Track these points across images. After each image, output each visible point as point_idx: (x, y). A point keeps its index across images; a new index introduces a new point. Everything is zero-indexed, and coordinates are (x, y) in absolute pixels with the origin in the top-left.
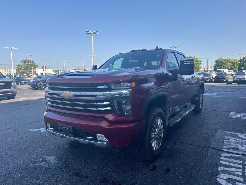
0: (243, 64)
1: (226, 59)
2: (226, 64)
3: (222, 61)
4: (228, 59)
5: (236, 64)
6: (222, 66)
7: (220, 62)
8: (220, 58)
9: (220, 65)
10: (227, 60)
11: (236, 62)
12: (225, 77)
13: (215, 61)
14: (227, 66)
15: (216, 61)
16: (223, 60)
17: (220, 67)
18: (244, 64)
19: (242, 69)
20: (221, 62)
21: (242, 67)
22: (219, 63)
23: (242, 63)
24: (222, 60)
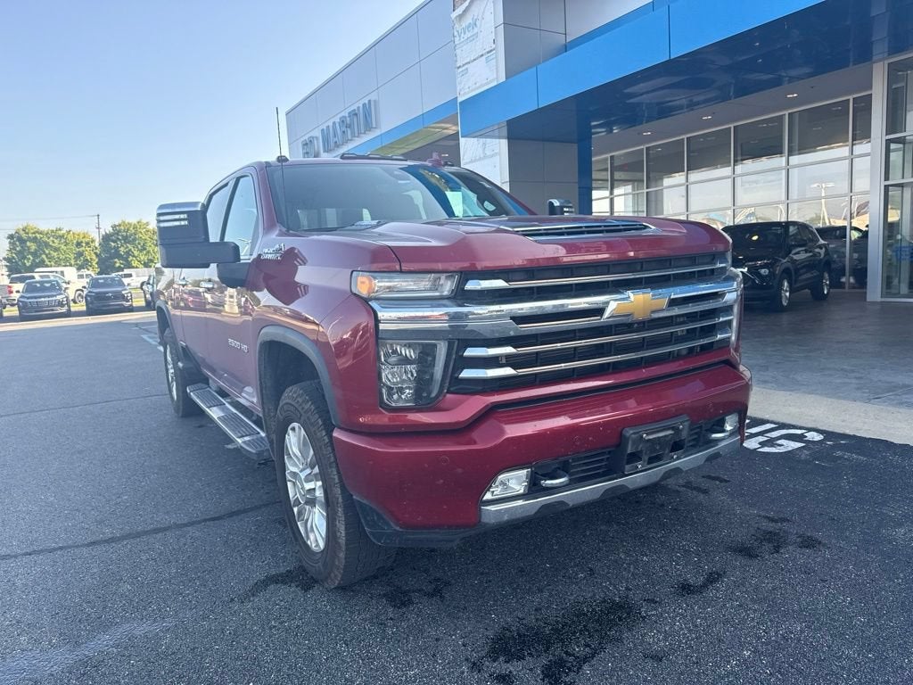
0: (117, 249)
1: (52, 231)
2: (56, 250)
3: (38, 236)
4: (60, 230)
5: (88, 249)
6: (44, 256)
7: (30, 240)
8: (25, 225)
9: (35, 254)
10: (56, 234)
11: (87, 243)
12: (123, 292)
13: (8, 238)
14: (61, 257)
15: (11, 237)
16: (41, 233)
17: (34, 260)
18: (122, 249)
19: (117, 265)
20: (35, 240)
21: (116, 260)
22: (28, 244)
23: (113, 244)
24: (37, 232)
